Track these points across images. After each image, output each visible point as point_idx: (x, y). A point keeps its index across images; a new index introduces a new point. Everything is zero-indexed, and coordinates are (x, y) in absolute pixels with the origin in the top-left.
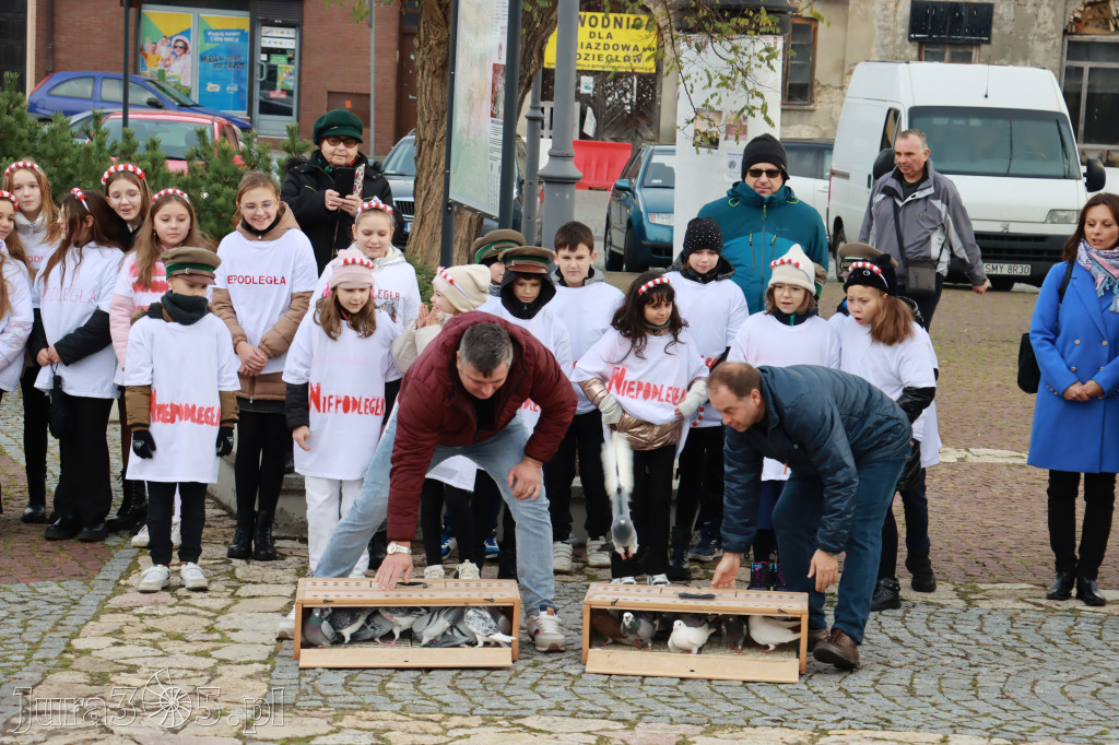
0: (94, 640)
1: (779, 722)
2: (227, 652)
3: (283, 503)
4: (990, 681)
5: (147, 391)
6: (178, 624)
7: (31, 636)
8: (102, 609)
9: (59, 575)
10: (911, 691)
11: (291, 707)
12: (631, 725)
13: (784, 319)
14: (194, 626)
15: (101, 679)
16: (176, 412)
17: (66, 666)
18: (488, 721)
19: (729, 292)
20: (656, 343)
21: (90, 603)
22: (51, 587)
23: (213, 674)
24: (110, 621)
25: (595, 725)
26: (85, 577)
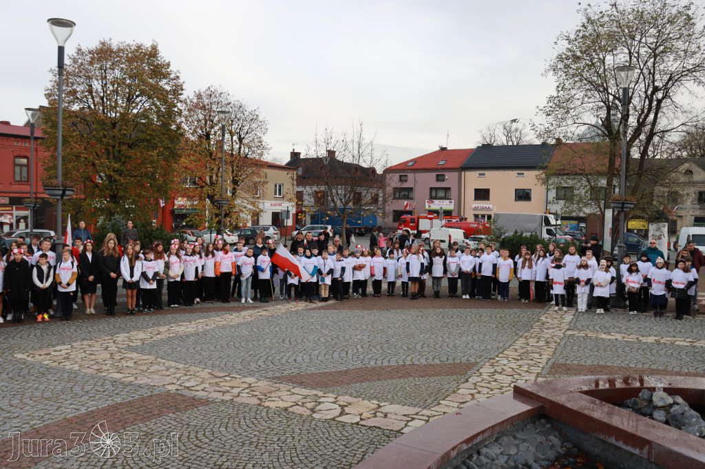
0: (543, 318)
1: (656, 336)
2: (563, 321)
3: (574, 298)
4: (695, 331)
5: (552, 280)
6: (556, 316)
7: (534, 317)
8: (545, 313)
9: (538, 308)
10: (680, 332)
11: (573, 330)
12: (629, 335)
13: (659, 268)
14: (559, 317)
15: (543, 324)
16: (556, 283)
17: (538, 322)
18: (605, 333)
19: (649, 264)
20: (634, 274)
21: (543, 313)
22: (537, 310)
23: (561, 324)
24: (546, 315)
25: (623, 335)
26: (543, 308)
